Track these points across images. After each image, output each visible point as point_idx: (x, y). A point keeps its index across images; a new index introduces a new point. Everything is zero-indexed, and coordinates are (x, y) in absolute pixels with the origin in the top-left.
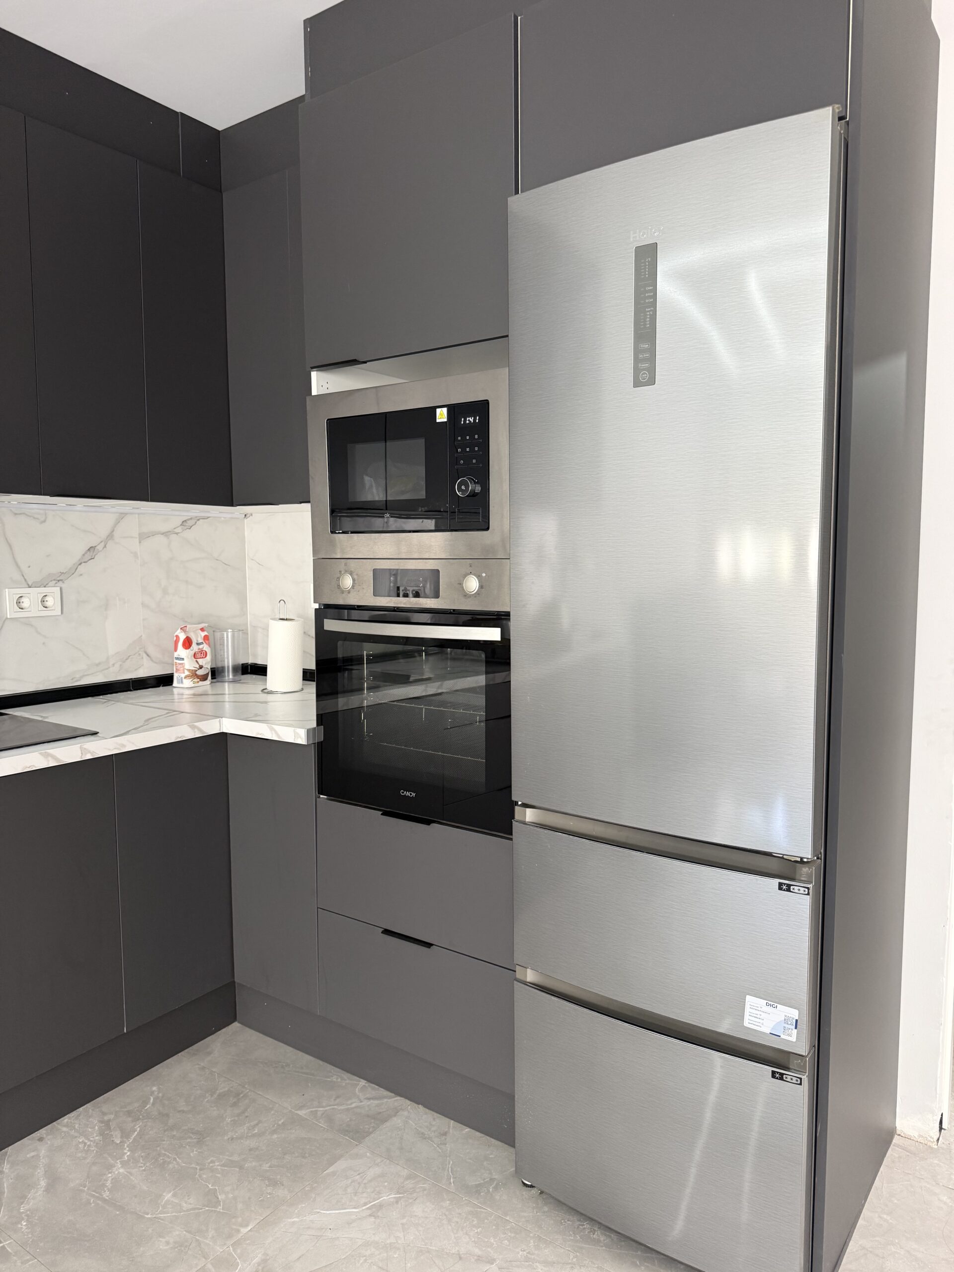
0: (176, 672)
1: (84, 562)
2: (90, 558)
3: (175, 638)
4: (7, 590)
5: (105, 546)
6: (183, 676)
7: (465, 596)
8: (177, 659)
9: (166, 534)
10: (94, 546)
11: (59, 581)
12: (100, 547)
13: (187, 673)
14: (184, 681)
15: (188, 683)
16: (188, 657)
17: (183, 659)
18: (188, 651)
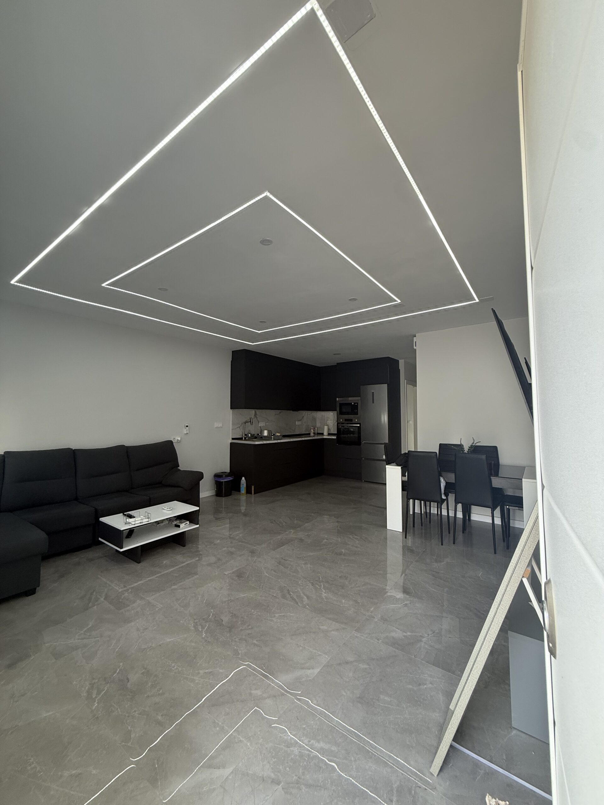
7: (355, 421)
10: (303, 416)
11: (300, 421)
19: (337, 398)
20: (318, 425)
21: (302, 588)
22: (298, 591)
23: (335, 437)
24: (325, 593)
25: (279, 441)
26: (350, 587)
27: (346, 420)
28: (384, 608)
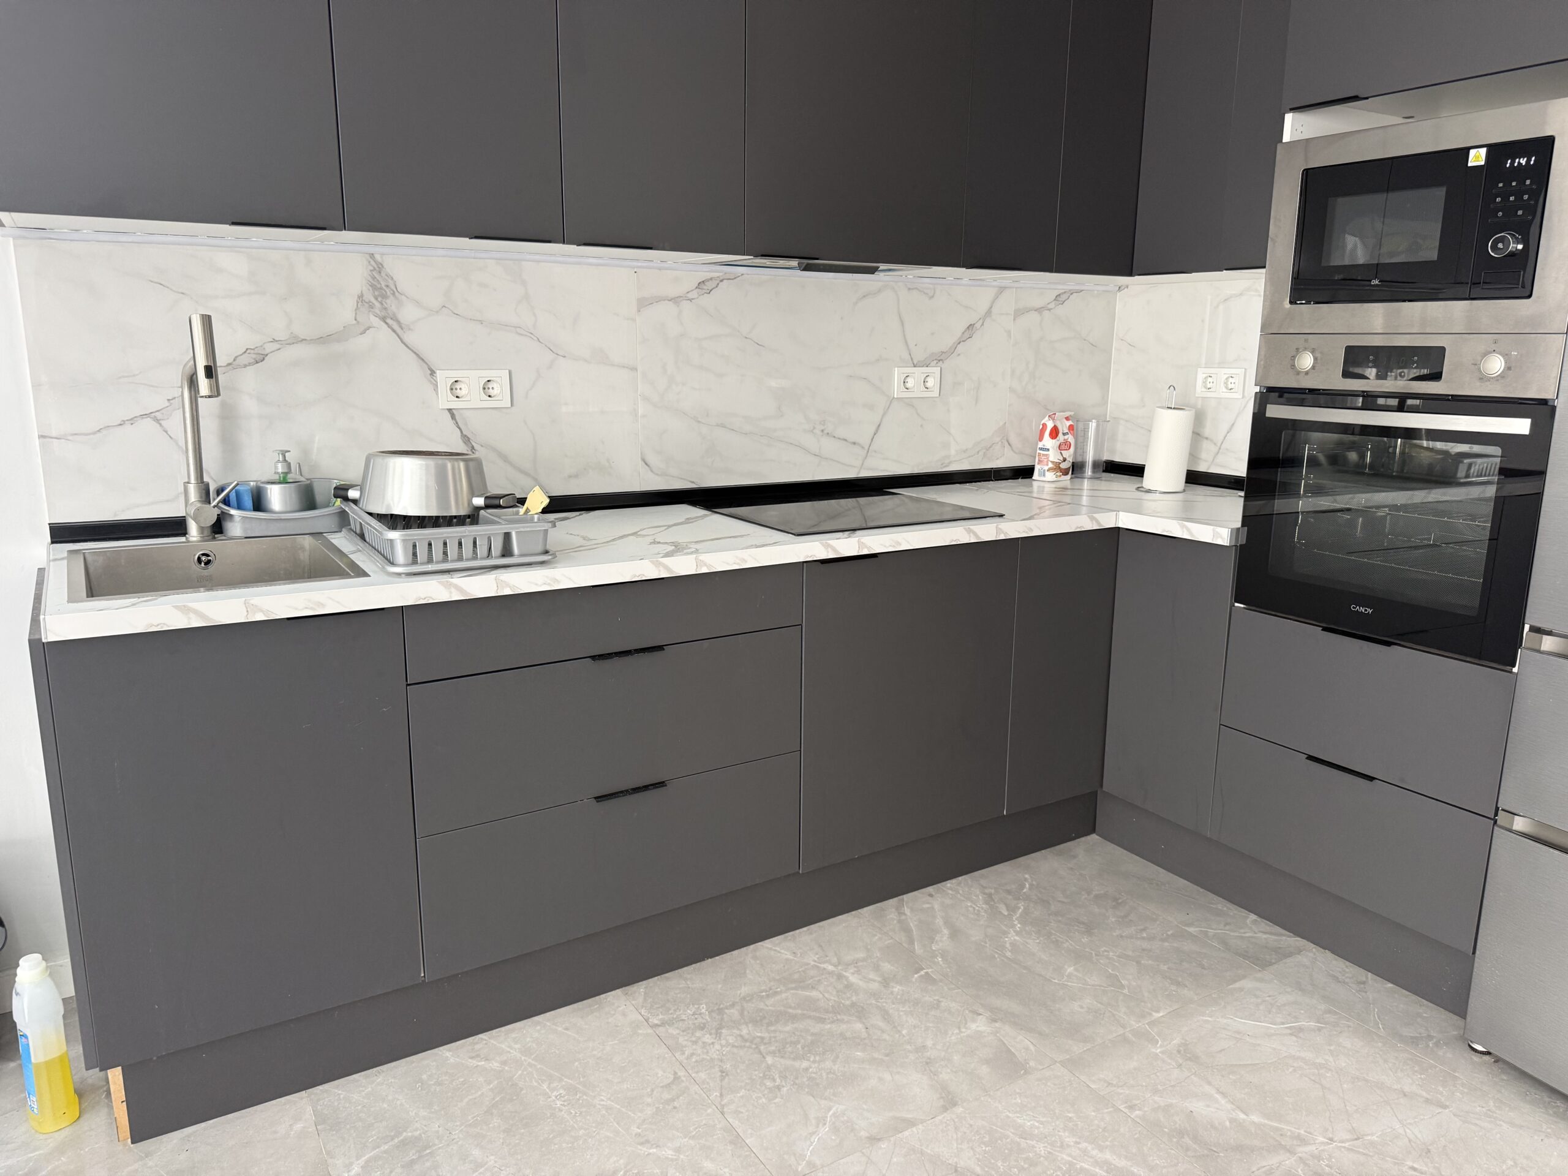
0: (1038, 463)
1: (963, 341)
2: (969, 336)
3: (1041, 426)
4: (896, 369)
5: (983, 324)
6: (1046, 468)
7: (1481, 379)
8: (1041, 449)
9: (1039, 310)
10: (972, 323)
11: (939, 361)
12: (978, 325)
13: (1051, 465)
14: (1047, 473)
15: (1050, 476)
16: (1053, 448)
17: (1048, 450)
18: (1054, 441)
19: (1289, 118)
27: (1360, 362)
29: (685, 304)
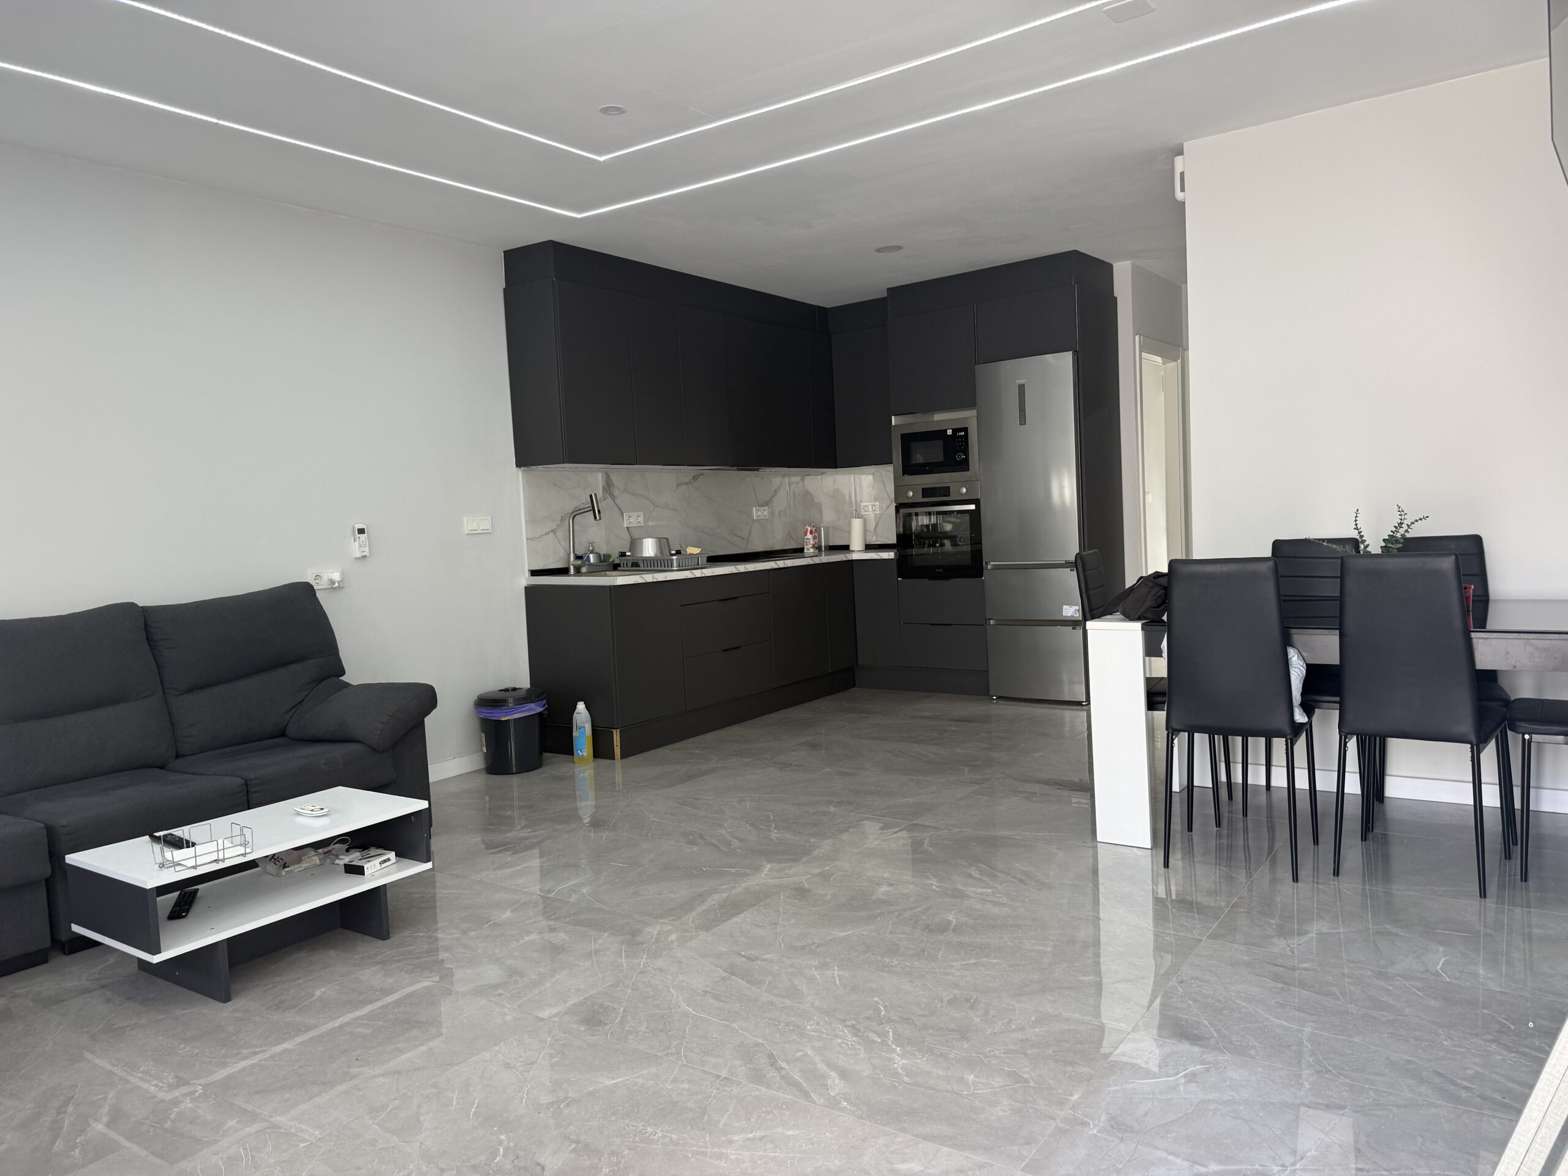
0: (806, 546)
1: (774, 496)
2: (776, 494)
4: (754, 508)
5: (780, 489)
7: (961, 494)
9: (797, 483)
10: (777, 488)
11: (767, 504)
13: (811, 546)
16: (811, 538)
18: (811, 535)
19: (893, 417)
20: (828, 517)
21: (818, 1044)
22: (806, 1055)
23: (889, 555)
24: (902, 1056)
25: (698, 573)
26: (989, 1031)
27: (927, 492)
28: (1117, 1090)
29: (690, 485)
